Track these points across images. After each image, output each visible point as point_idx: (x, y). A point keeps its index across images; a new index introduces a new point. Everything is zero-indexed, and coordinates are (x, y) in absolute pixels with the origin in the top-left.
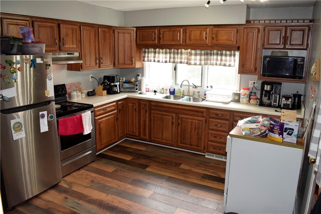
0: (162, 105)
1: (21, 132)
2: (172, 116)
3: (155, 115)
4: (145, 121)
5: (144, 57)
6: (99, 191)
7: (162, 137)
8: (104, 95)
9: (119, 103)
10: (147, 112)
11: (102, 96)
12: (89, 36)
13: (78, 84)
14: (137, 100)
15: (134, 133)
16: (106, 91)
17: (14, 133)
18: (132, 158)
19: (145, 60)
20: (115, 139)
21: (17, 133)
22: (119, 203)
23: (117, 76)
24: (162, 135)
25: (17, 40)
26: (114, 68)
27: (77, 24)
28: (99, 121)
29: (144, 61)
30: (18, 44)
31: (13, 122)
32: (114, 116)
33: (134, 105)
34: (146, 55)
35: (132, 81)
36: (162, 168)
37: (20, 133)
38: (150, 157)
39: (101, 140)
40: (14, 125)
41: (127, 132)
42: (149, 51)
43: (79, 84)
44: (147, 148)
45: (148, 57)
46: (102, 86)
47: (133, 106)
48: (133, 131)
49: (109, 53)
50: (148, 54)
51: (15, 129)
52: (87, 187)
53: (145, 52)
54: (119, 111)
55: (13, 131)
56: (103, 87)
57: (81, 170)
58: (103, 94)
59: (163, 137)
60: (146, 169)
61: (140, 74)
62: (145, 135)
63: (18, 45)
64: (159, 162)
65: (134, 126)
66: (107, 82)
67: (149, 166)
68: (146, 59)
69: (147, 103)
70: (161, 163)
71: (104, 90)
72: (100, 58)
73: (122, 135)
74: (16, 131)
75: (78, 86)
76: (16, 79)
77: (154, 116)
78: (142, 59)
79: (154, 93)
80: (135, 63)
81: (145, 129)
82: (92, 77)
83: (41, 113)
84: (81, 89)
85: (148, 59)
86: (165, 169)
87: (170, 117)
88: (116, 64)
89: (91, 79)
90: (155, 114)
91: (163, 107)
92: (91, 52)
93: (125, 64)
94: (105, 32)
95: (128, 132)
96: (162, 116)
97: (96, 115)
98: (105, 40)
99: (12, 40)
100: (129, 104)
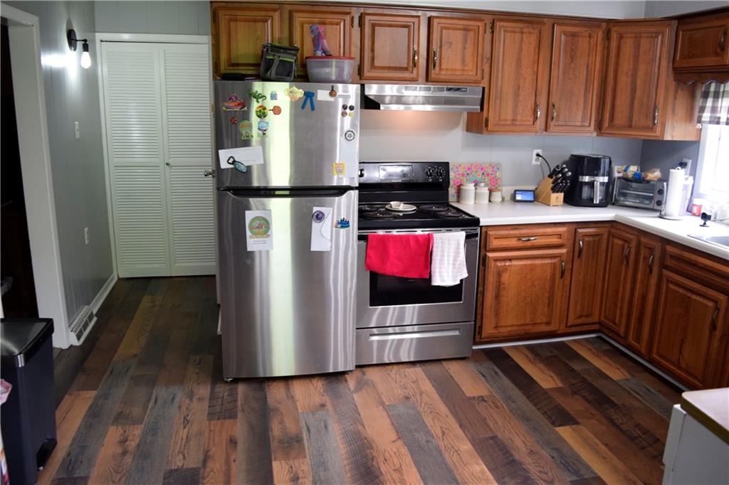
0: (694, 257)
1: (264, 239)
2: (716, 302)
3: (671, 286)
4: (644, 298)
5: (702, 109)
6: (393, 424)
7: (679, 359)
8: (551, 205)
9: (580, 230)
10: (651, 271)
11: (549, 205)
12: (518, 46)
13: (493, 167)
14: (636, 233)
15: (615, 324)
16: (562, 194)
17: (251, 237)
18: (560, 385)
19: (703, 119)
20: (548, 323)
21: (255, 239)
22: (395, 470)
23: (605, 157)
24: (680, 353)
25: (282, 51)
26: (597, 135)
27: (483, 17)
28: (499, 264)
29: (699, 121)
30: (281, 58)
31: (249, 215)
32: (555, 263)
33: (626, 245)
34: (709, 103)
35: (648, 178)
36: (606, 445)
37: (261, 239)
38: (609, 401)
39: (497, 314)
40: (253, 220)
41: (600, 318)
42: (719, 92)
43: (495, 169)
44: (629, 376)
45: (714, 109)
46: (551, 180)
47: (623, 246)
48: (615, 317)
49: (582, 93)
50: (714, 102)
51: (254, 230)
52: (382, 404)
53: (706, 95)
54: (576, 253)
55: (248, 233)
56: (553, 183)
57: (418, 365)
58: (550, 201)
59: (681, 360)
60: (558, 429)
61: (690, 163)
62: (638, 339)
63: (281, 60)
64: (617, 427)
65: (619, 304)
66: (566, 170)
67: (577, 423)
68: (706, 116)
69: (657, 245)
70: (621, 430)
71: (554, 190)
72: (550, 105)
73: (579, 321)
74: (255, 234)
75: (490, 172)
76: (265, 130)
77: (668, 288)
78: (696, 114)
79: (702, 222)
80: (663, 125)
81: (640, 320)
82: (538, 155)
83: (315, 209)
84: (497, 180)
85: (711, 117)
86: (611, 450)
87: (710, 304)
88: (606, 124)
89: (536, 160)
90: (672, 282)
91: (694, 265)
92: (519, 88)
93: (630, 126)
94: (574, 35)
95: (602, 318)
96: (689, 295)
97: (492, 247)
98: (572, 57)
99: (269, 50)
100: (617, 241)
